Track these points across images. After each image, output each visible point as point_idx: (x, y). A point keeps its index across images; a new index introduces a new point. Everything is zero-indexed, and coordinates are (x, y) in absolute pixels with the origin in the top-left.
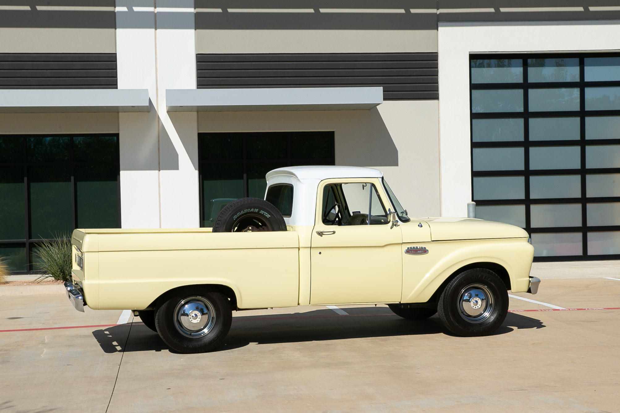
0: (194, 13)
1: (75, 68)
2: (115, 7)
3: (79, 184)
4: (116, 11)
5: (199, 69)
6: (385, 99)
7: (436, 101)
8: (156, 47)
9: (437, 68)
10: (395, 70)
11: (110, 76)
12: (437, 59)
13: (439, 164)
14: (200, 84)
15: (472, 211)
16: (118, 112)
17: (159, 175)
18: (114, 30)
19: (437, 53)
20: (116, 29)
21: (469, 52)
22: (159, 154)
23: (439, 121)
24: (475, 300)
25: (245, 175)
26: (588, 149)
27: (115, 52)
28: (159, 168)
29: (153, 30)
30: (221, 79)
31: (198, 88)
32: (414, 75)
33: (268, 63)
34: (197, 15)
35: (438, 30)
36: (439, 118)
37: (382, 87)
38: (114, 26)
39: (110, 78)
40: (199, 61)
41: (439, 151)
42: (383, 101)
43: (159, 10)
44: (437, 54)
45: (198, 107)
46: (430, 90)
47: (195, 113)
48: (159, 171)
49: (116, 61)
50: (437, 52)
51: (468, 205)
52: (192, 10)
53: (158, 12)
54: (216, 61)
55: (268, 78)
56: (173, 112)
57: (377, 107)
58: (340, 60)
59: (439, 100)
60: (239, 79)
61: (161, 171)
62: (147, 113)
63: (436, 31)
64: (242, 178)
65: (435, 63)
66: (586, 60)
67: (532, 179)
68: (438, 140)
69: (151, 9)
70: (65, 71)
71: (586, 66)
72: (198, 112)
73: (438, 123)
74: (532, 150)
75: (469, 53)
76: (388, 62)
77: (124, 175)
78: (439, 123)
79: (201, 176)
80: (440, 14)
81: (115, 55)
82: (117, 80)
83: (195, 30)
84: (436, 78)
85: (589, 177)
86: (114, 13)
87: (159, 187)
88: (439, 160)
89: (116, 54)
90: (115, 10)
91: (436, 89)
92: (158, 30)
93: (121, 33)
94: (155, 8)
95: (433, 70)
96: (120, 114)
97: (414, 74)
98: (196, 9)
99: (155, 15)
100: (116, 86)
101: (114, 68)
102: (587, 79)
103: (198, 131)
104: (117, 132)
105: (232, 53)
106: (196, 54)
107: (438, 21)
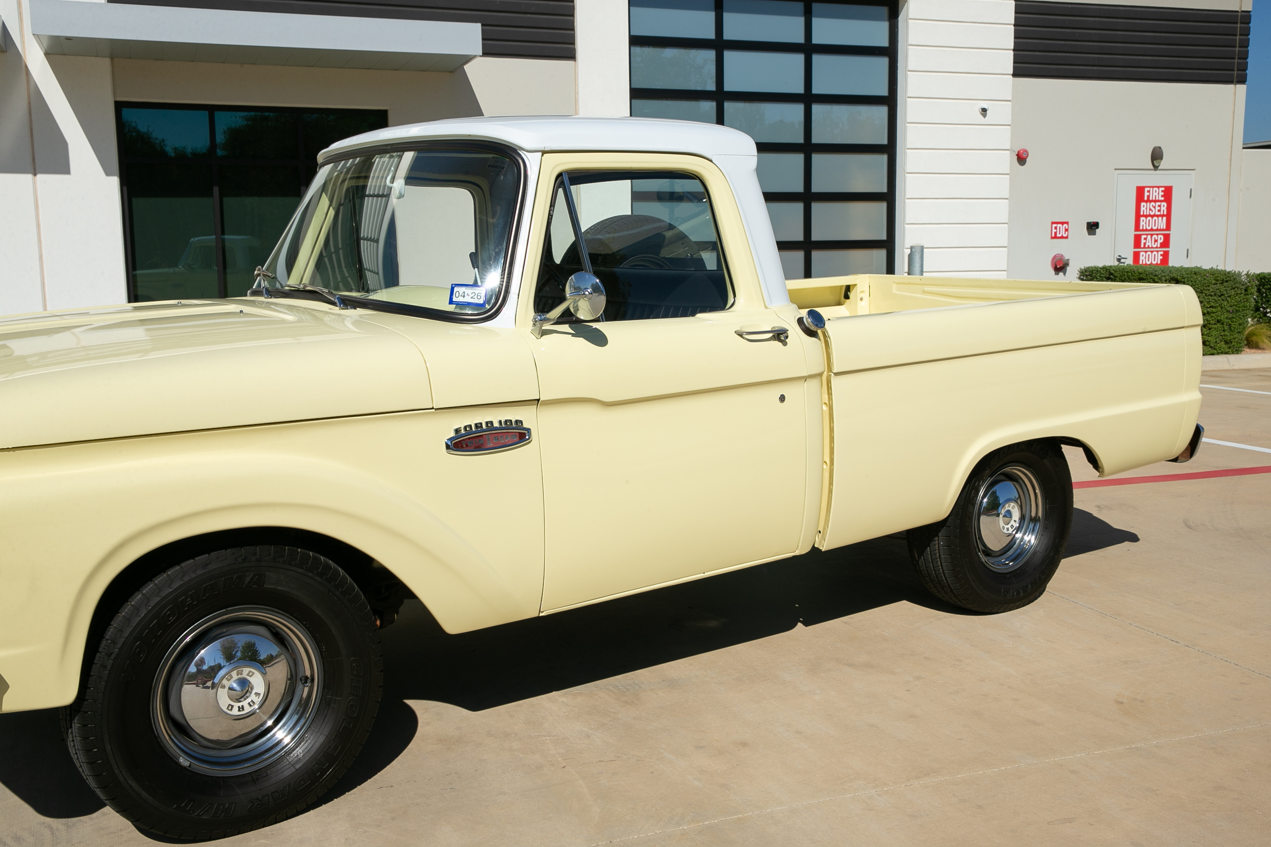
7: (570, 64)
17: (34, 183)
22: (32, 141)
23: (576, 100)
25: (216, 190)
26: (816, 158)
28: (35, 169)
36: (576, 93)
37: (479, 24)
42: (483, 57)
46: (560, 41)
47: (107, 61)
48: (35, 175)
56: (59, 55)
59: (575, 61)
61: (39, 176)
62: (2, 53)
64: (210, 194)
66: (815, 8)
71: (814, 17)
72: (112, 58)
78: (576, 103)
79: (125, 188)
84: (571, 20)
85: (816, 207)
87: (37, 207)
91: (571, 41)
95: (566, 5)
97: (533, 10)
102: (816, 40)
103: (114, 98)
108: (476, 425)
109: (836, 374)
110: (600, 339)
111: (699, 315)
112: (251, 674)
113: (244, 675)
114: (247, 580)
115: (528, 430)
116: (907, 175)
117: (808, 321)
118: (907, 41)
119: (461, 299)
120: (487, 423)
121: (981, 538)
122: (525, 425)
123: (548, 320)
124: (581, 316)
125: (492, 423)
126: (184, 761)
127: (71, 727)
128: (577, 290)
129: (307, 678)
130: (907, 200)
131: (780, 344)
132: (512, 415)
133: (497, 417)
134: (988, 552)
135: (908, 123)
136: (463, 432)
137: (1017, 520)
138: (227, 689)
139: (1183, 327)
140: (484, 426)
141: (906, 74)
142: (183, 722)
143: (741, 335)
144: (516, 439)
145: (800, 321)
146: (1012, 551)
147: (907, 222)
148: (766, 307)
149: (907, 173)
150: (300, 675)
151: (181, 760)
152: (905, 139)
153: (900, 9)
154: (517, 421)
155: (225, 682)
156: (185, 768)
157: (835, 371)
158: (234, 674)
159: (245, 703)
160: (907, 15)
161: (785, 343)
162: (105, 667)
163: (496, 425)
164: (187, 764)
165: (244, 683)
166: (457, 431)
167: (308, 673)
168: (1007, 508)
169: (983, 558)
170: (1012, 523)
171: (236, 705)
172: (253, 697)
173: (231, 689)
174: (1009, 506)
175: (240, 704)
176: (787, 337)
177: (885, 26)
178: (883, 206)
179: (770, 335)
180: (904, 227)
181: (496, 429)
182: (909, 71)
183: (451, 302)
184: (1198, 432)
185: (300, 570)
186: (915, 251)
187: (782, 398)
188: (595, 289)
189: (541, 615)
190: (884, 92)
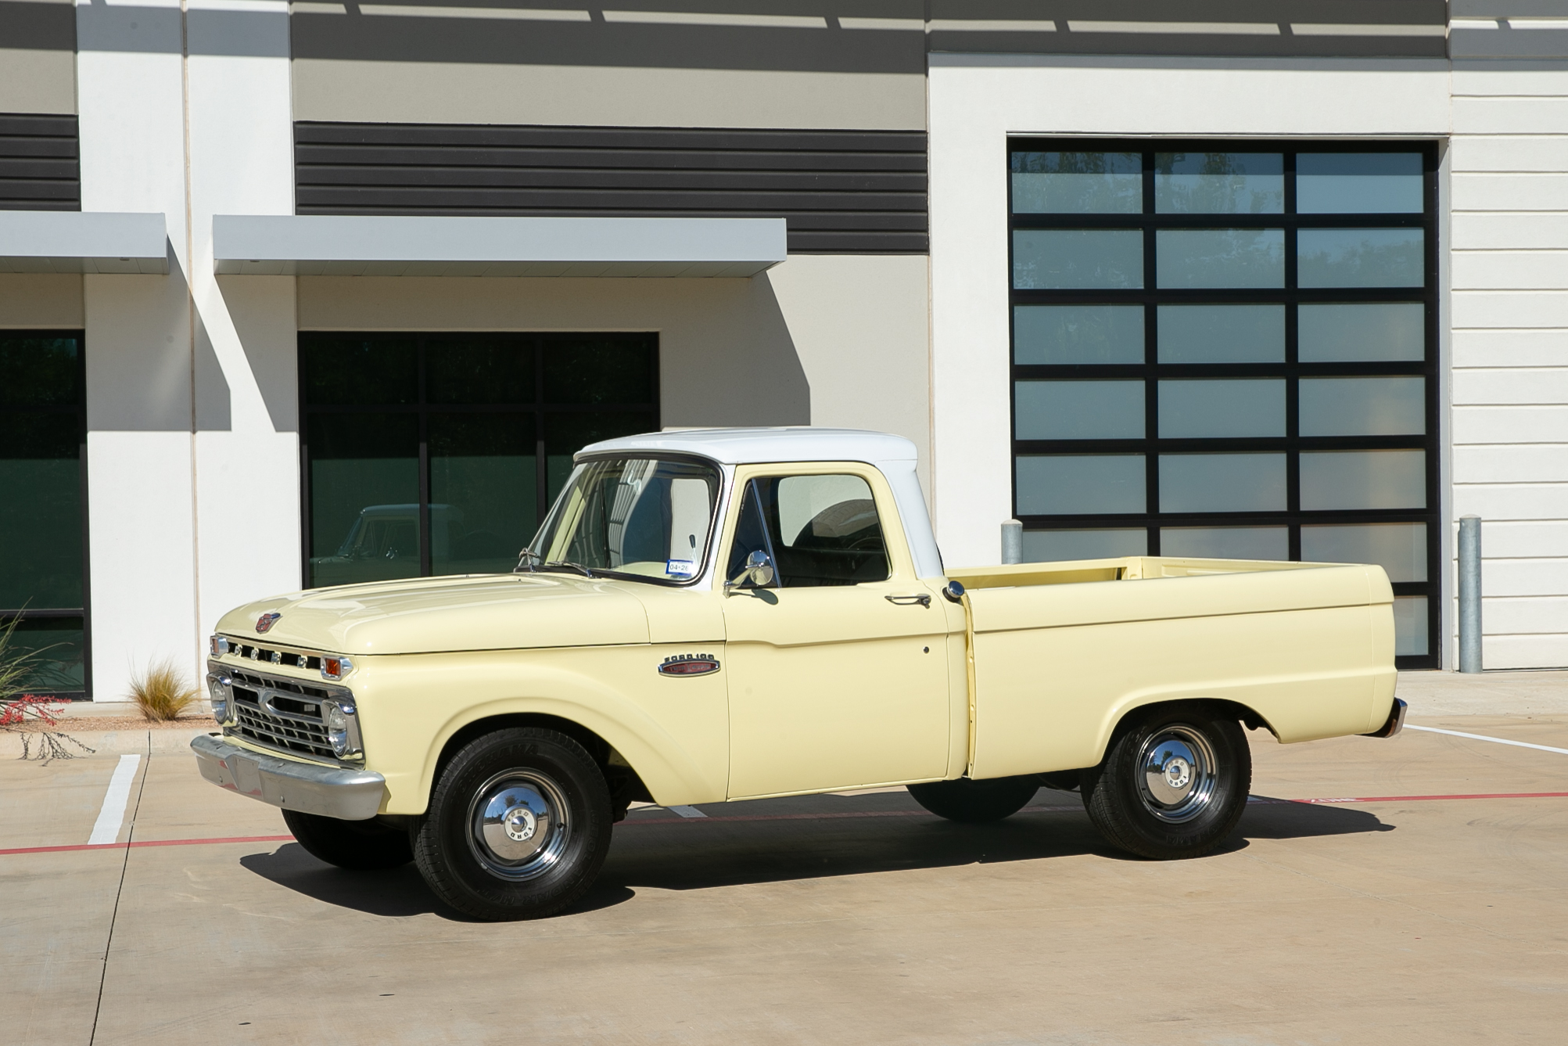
0: (287, 14)
4: (76, 5)
5: (301, 162)
6: (792, 249)
7: (922, 258)
8: (185, 101)
9: (926, 171)
10: (817, 174)
11: (60, 175)
12: (924, 149)
13: (930, 422)
14: (304, 203)
15: (1012, 543)
16: (82, 274)
17: (193, 443)
18: (70, 54)
19: (925, 132)
20: (76, 52)
21: (1007, 132)
22: (193, 388)
23: (929, 310)
25: (423, 447)
26: (1305, 385)
27: (73, 113)
28: (194, 424)
29: (178, 57)
30: (360, 189)
31: (297, 213)
32: (867, 189)
33: (484, 150)
34: (296, 19)
35: (927, 75)
36: (930, 301)
37: (784, 220)
38: (71, 44)
39: (62, 182)
40: (302, 140)
42: (788, 254)
43: (192, 3)
44: (923, 135)
45: (299, 263)
46: (906, 228)
47: (292, 279)
48: (194, 433)
49: (76, 136)
50: (924, 129)
51: (1004, 527)
52: (282, 6)
53: (190, 10)
54: (348, 141)
55: (485, 190)
56: (230, 274)
57: (768, 272)
58: (674, 146)
59: (929, 255)
60: (407, 189)
61: (199, 434)
62: (161, 276)
63: (923, 76)
64: (415, 454)
65: (920, 158)
66: (1301, 159)
67: (1166, 461)
68: (927, 357)
71: (1300, 174)
72: (297, 276)
73: (927, 314)
74: (1165, 387)
75: (1006, 134)
76: (799, 154)
77: (99, 444)
78: (929, 314)
79: (305, 447)
80: (933, 32)
81: (73, 119)
82: (79, 187)
83: (292, 59)
84: (923, 197)
85: (1306, 459)
87: (194, 475)
88: (930, 410)
89: (76, 117)
91: (923, 227)
92: (191, 59)
93: (89, 61)
95: (915, 177)
96: (88, 277)
97: (867, 186)
98: (295, 4)
100: (76, 203)
101: (71, 155)
102: (1302, 208)
103: (298, 327)
104: (78, 327)
105: (390, 122)
106: (294, 122)
107: (929, 51)
108: (680, 656)
109: (976, 633)
110: (773, 600)
111: (859, 585)
112: (526, 814)
113: (522, 815)
114: (527, 748)
115: (718, 662)
116: (1453, 408)
117: (950, 590)
118: (1450, 204)
119: (674, 571)
120: (688, 655)
121: (1147, 788)
122: (716, 659)
123: (735, 585)
124: (759, 582)
125: (691, 655)
126: (484, 866)
127: (420, 832)
128: (754, 563)
129: (561, 824)
130: (1454, 448)
131: (923, 607)
132: (707, 651)
133: (695, 652)
134: (1157, 805)
135: (1453, 329)
136: (671, 660)
137: (1187, 776)
138: (511, 822)
139: (1368, 605)
140: (686, 658)
141: (1449, 254)
142: (484, 843)
143: (890, 600)
144: (709, 668)
145: (945, 591)
146: (1186, 807)
147: (1455, 481)
148: (917, 579)
149: (1454, 405)
150: (558, 822)
151: (482, 864)
152: (1450, 354)
153: (1440, 157)
154: (709, 656)
155: (510, 817)
156: (484, 870)
157: (975, 630)
158: (516, 812)
159: (522, 834)
160: (1449, 165)
161: (928, 607)
162: (442, 794)
163: (694, 657)
164: (486, 868)
165: (522, 820)
166: (667, 659)
167: (563, 821)
168: (1175, 765)
169: (1148, 807)
170: (1182, 778)
171: (517, 834)
172: (527, 830)
173: (513, 823)
174: (1177, 762)
175: (519, 834)
176: (929, 601)
177: (1417, 182)
178: (1418, 457)
179: (916, 600)
180: (1451, 489)
181: (695, 660)
182: (1453, 250)
183: (667, 572)
184: (1397, 706)
185: (560, 746)
186: (1466, 526)
187: (927, 650)
188: (767, 563)
189: (728, 801)
190: (1418, 282)
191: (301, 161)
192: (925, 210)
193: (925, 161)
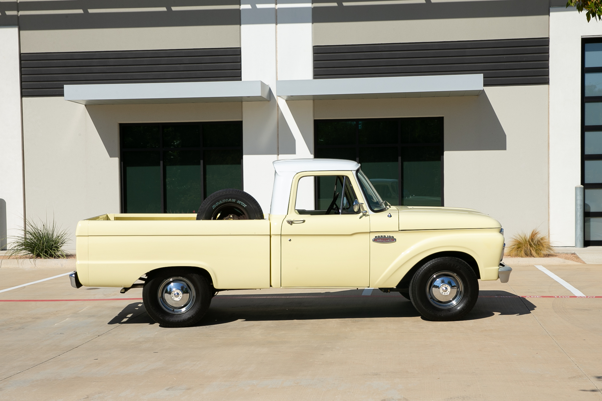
0: (311, 7)
1: (205, 62)
2: (240, 5)
3: (208, 167)
4: (241, 9)
7: (545, 86)
8: (276, 41)
9: (548, 53)
10: (505, 56)
11: (235, 68)
12: (548, 44)
13: (548, 148)
14: (316, 74)
15: (579, 194)
16: (242, 102)
18: (239, 26)
20: (240, 25)
21: (582, 36)
22: (278, 140)
23: (549, 106)
24: (446, 287)
25: (358, 159)
27: (239, 47)
28: (278, 152)
29: (274, 25)
30: (335, 69)
31: (314, 78)
32: (524, 60)
33: (380, 53)
34: (314, 9)
35: (549, 15)
36: (549, 102)
37: (483, 74)
38: (239, 22)
39: (235, 71)
40: (315, 52)
41: (548, 135)
43: (279, 6)
44: (548, 39)
45: (314, 96)
46: (540, 75)
47: (312, 101)
48: (278, 155)
49: (240, 55)
50: (548, 37)
51: (577, 188)
52: (309, 5)
53: (278, 8)
54: (331, 52)
55: (380, 67)
56: (291, 101)
57: (486, 93)
58: (450, 48)
59: (549, 85)
60: (352, 68)
61: (280, 155)
62: (267, 101)
63: (548, 16)
65: (546, 48)
68: (548, 123)
69: (272, 6)
70: (196, 65)
72: (314, 100)
73: (548, 107)
75: (581, 37)
76: (498, 49)
77: (247, 159)
81: (239, 49)
82: (241, 72)
83: (313, 23)
84: (547, 63)
86: (239, 11)
88: (548, 144)
89: (240, 48)
90: (240, 7)
91: (547, 74)
92: (279, 25)
93: (244, 28)
94: (276, 4)
95: (544, 55)
96: (243, 102)
98: (314, 4)
99: (276, 11)
100: (240, 78)
101: (239, 61)
103: (314, 118)
104: (240, 120)
105: (346, 44)
106: (313, 46)
107: (550, 7)
191: (315, 60)
192: (548, 68)
193: (548, 49)
